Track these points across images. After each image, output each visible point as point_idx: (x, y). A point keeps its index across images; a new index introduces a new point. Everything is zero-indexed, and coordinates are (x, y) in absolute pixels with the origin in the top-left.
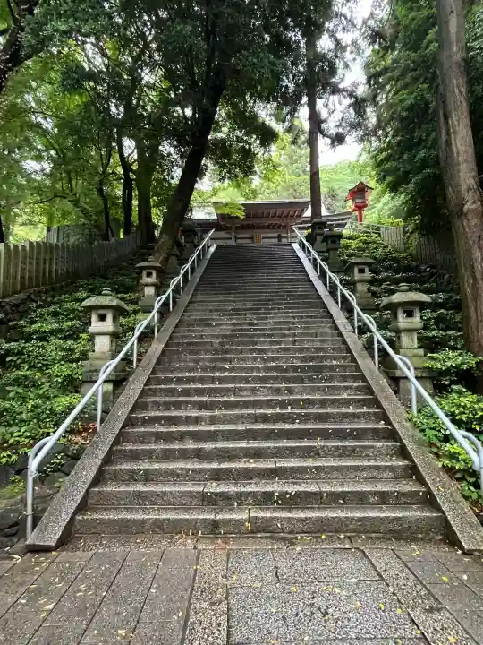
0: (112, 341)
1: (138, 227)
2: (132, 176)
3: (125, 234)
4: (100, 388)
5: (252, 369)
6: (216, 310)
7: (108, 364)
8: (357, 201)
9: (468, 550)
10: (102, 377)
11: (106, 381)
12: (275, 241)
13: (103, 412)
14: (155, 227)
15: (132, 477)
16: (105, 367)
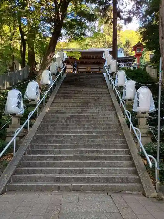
0: (19, 120)
1: (28, 64)
2: (25, 37)
3: (22, 68)
4: (15, 139)
5: (78, 132)
6: (65, 107)
7: (18, 129)
8: (137, 52)
9: (147, 196)
10: (16, 135)
11: (17, 136)
12: (98, 70)
13: (16, 149)
14: (37, 63)
15: (28, 172)
16: (16, 131)
